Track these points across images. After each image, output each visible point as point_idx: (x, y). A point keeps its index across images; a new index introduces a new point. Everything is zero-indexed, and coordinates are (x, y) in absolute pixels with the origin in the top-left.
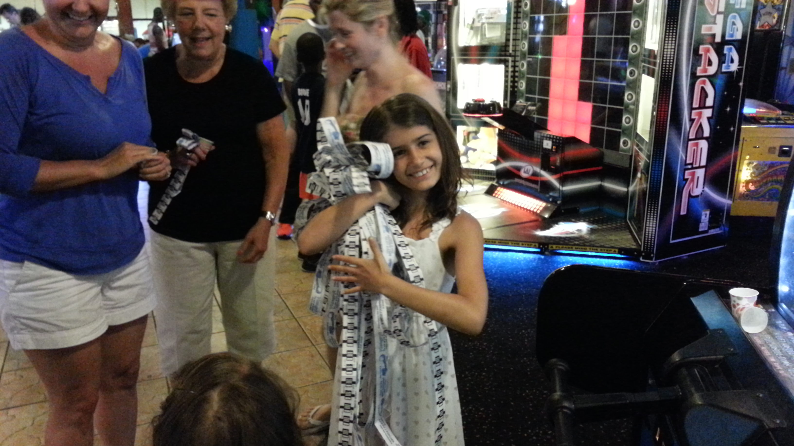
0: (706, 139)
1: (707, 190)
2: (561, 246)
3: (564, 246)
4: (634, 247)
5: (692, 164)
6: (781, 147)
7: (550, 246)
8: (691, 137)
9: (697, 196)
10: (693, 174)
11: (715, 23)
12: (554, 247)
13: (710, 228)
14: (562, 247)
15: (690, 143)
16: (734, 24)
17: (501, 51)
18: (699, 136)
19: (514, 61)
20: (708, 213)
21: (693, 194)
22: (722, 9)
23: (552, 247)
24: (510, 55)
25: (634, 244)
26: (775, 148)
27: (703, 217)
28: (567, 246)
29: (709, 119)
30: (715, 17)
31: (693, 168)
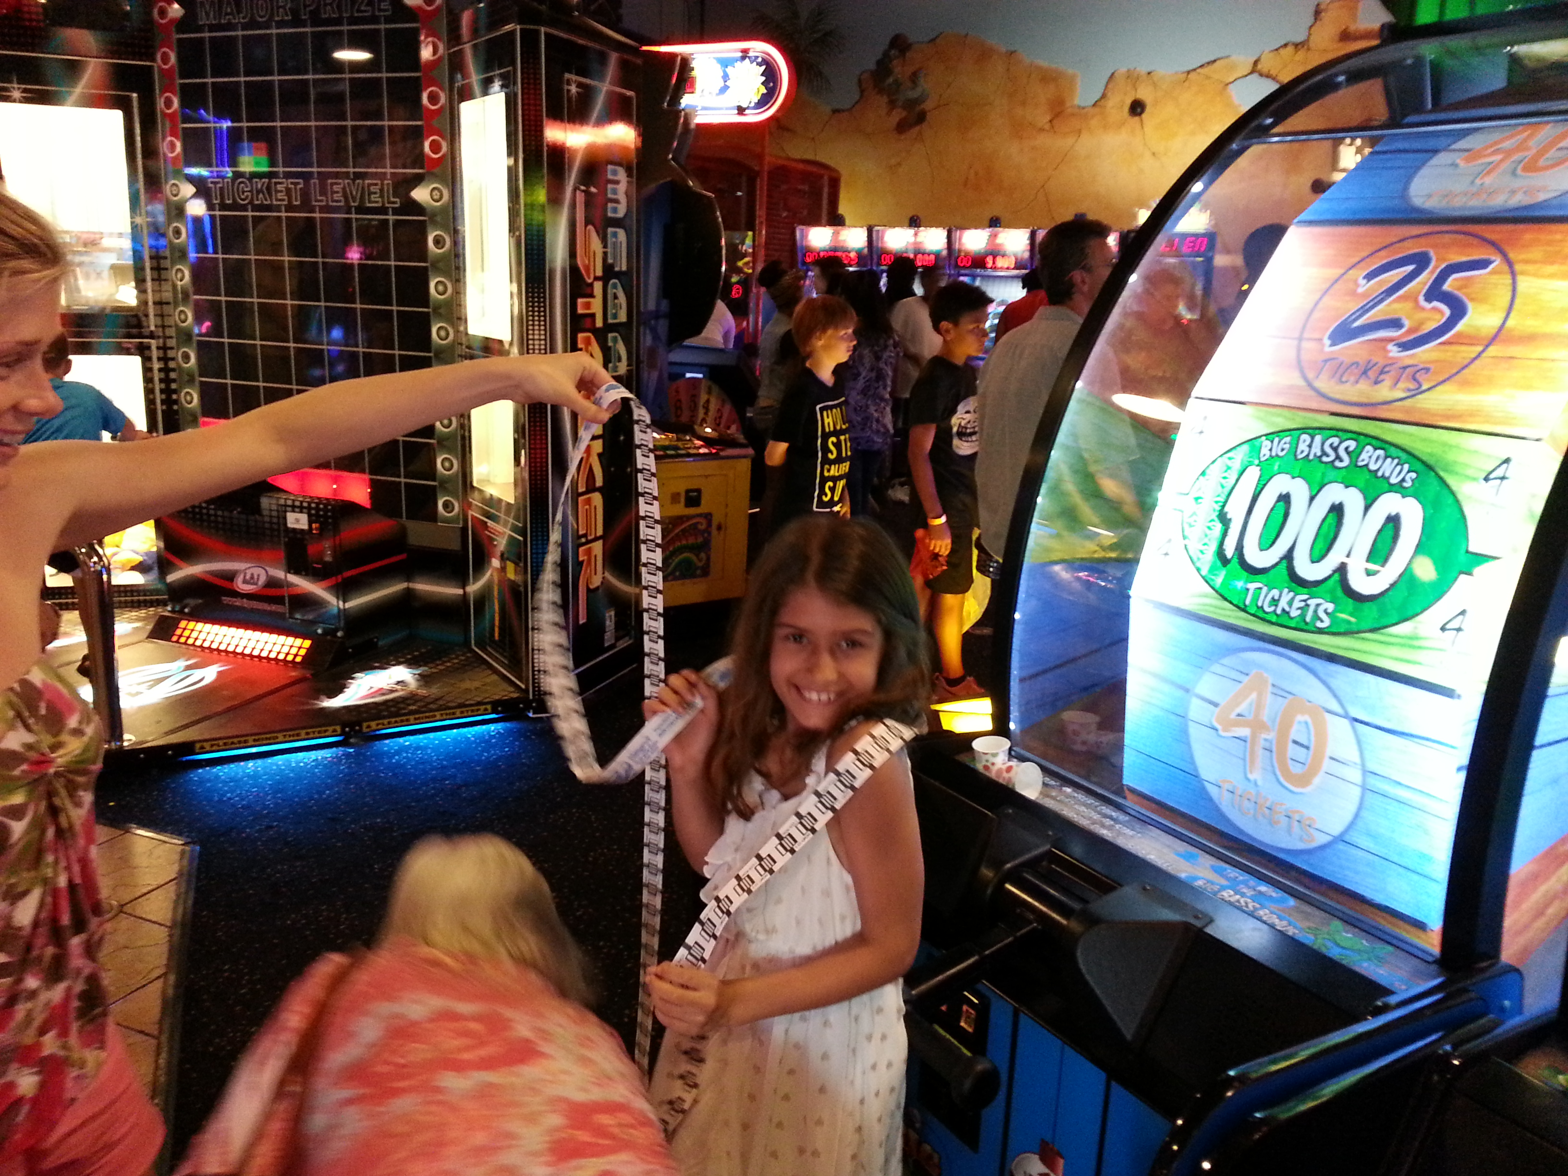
0: (599, 490)
1: (607, 574)
2: (386, 721)
3: (393, 720)
4: (515, 695)
5: (585, 535)
6: (688, 492)
7: (365, 725)
8: (580, 490)
9: (597, 588)
10: (589, 552)
11: (592, 296)
12: (373, 724)
13: (618, 639)
14: (389, 723)
15: (581, 499)
16: (616, 297)
17: (128, 325)
18: (591, 488)
19: (164, 348)
20: (613, 613)
21: (591, 587)
22: (599, 273)
23: (369, 727)
24: (152, 336)
25: (512, 689)
26: (678, 494)
27: (608, 623)
28: (398, 719)
29: (599, 455)
30: (591, 285)
31: (588, 542)
